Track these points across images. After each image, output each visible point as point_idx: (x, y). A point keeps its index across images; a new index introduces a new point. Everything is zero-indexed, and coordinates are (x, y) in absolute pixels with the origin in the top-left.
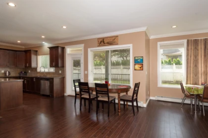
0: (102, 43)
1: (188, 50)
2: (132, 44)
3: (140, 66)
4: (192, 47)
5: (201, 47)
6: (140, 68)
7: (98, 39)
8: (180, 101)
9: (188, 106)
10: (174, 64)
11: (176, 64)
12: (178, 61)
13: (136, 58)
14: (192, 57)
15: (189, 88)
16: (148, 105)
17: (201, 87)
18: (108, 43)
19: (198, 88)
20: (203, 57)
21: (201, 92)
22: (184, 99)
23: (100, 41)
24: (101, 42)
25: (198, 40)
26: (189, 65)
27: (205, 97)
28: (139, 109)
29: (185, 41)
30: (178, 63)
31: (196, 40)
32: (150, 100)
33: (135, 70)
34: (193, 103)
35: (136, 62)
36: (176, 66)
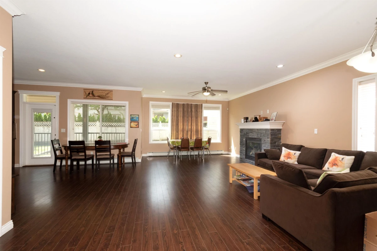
0: (91, 95)
1: (172, 111)
2: (128, 102)
3: (136, 124)
4: (175, 109)
5: (181, 109)
6: (136, 125)
7: (85, 89)
8: (166, 154)
9: (172, 157)
10: (160, 122)
11: (162, 122)
12: (164, 119)
13: (133, 116)
14: (175, 118)
15: (173, 142)
16: (142, 160)
17: (180, 140)
18: (99, 96)
19: (178, 141)
20: (182, 118)
21: (180, 144)
22: (169, 152)
23: (87, 93)
24: (89, 93)
25: (179, 104)
26: (173, 123)
27: (182, 147)
28: (137, 164)
29: (171, 103)
30: (164, 121)
31: (178, 104)
32: (142, 157)
33: (131, 127)
34: (175, 155)
35: (132, 120)
36: (162, 123)
